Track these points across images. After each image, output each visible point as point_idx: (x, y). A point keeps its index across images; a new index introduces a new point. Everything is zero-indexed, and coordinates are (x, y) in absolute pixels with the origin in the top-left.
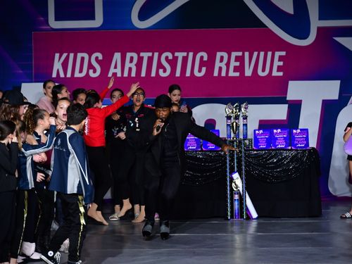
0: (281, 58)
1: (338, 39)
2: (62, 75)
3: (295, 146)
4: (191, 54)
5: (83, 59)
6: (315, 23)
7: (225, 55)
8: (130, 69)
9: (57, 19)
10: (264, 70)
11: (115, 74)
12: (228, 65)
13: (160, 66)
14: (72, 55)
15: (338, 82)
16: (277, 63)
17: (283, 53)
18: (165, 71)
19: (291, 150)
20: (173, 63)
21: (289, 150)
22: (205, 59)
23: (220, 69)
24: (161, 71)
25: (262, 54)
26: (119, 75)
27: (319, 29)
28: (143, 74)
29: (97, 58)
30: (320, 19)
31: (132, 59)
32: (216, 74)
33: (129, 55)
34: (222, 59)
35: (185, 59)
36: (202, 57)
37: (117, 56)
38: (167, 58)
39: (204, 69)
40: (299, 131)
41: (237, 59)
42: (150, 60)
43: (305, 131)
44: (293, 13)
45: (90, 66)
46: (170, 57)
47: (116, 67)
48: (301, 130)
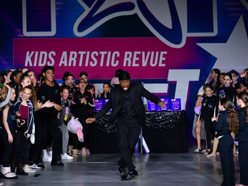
0: (164, 56)
1: (199, 44)
2: (31, 65)
3: (172, 109)
4: (109, 53)
5: (44, 55)
6: (185, 34)
7: (130, 53)
8: (72, 62)
9: (28, 30)
10: (154, 63)
11: (63, 65)
12: (132, 59)
13: (91, 60)
14: (37, 53)
15: (199, 70)
16: (162, 59)
17: (166, 53)
18: (93, 63)
19: (170, 111)
20: (98, 58)
21: (169, 111)
22: (118, 55)
23: (127, 62)
24: (91, 63)
25: (153, 53)
26: (66, 65)
27: (188, 38)
28: (80, 65)
29: (52, 55)
30: (188, 31)
31: (73, 55)
32: (125, 65)
33: (72, 53)
34: (128, 55)
35: (106, 56)
36: (116, 55)
37: (65, 54)
38: (95, 55)
39: (117, 62)
40: (175, 100)
41: (138, 56)
42: (85, 56)
43: (179, 100)
44: (171, 28)
45: (48, 60)
46: (97, 54)
47: (64, 60)
48: (176, 99)
